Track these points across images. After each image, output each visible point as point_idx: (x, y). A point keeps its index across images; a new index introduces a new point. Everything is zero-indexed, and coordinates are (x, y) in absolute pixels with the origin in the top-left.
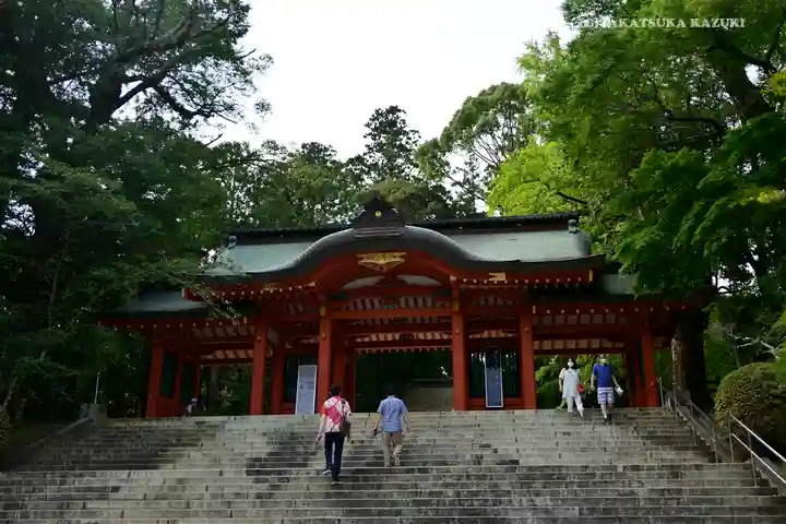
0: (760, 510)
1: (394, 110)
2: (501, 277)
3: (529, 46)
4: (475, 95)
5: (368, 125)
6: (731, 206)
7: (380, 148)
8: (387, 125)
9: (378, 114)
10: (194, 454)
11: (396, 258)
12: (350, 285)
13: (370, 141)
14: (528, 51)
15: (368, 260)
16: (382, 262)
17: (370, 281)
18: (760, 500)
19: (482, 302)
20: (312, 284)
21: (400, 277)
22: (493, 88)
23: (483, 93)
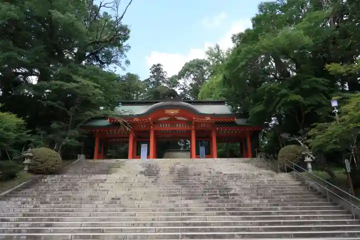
0: (300, 185)
1: (159, 65)
2: (208, 118)
3: (209, 48)
4: (189, 62)
5: (151, 69)
6: (288, 100)
7: (154, 76)
8: (157, 69)
9: (154, 66)
10: (121, 170)
11: (176, 112)
12: (160, 119)
13: (151, 74)
14: (209, 50)
15: (167, 112)
16: (172, 113)
17: (166, 118)
18: (298, 183)
19: (202, 126)
20: (150, 119)
21: (176, 117)
22: (194, 60)
23: (191, 62)
